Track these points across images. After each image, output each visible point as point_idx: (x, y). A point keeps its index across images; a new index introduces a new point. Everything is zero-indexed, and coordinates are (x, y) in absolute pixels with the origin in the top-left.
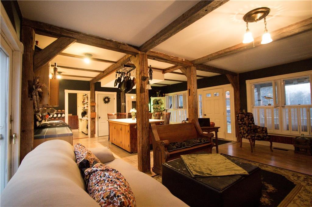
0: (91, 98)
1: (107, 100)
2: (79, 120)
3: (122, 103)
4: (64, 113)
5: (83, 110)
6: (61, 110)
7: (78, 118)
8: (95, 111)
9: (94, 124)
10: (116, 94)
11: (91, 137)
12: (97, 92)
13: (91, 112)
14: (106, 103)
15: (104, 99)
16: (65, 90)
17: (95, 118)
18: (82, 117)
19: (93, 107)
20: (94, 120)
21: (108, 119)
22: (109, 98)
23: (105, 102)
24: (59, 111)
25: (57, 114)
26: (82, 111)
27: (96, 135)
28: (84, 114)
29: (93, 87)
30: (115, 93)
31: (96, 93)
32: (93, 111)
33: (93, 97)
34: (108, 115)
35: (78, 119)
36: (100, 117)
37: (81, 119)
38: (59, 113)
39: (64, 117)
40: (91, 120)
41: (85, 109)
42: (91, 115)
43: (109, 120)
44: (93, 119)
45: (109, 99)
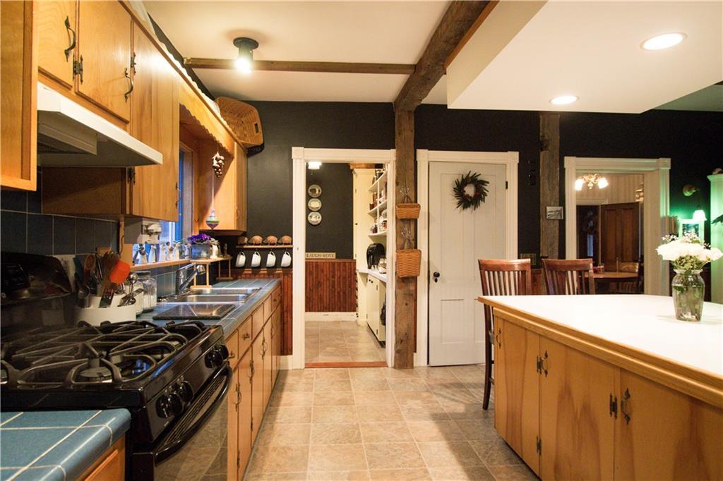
0: (397, 184)
1: (470, 190)
2: (359, 277)
3: (549, 209)
4: (290, 251)
5: (371, 237)
6: (279, 236)
7: (355, 269)
8: (416, 247)
9: (412, 304)
10: (517, 161)
11: (395, 367)
12: (424, 156)
13: (400, 248)
14: (465, 207)
15: (459, 189)
16: (294, 149)
17: (414, 279)
18: (370, 268)
19: (408, 223)
20: (412, 288)
21: (485, 293)
22: (483, 182)
23: (459, 204)
24: (272, 239)
25: (264, 253)
26: (370, 242)
27: (420, 359)
28: (376, 253)
29: (406, 130)
30: (511, 159)
31: (418, 159)
32: (409, 243)
33: (407, 176)
34: (483, 267)
35: (356, 274)
36: (437, 275)
37: (365, 275)
38: (254, 249)
39: (291, 266)
40: (398, 287)
41: (379, 233)
42: (398, 263)
43: (488, 298)
44: (407, 282)
45: (479, 184)
